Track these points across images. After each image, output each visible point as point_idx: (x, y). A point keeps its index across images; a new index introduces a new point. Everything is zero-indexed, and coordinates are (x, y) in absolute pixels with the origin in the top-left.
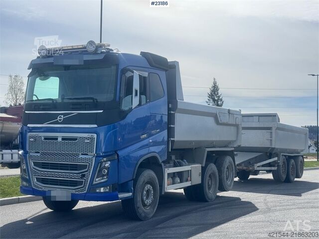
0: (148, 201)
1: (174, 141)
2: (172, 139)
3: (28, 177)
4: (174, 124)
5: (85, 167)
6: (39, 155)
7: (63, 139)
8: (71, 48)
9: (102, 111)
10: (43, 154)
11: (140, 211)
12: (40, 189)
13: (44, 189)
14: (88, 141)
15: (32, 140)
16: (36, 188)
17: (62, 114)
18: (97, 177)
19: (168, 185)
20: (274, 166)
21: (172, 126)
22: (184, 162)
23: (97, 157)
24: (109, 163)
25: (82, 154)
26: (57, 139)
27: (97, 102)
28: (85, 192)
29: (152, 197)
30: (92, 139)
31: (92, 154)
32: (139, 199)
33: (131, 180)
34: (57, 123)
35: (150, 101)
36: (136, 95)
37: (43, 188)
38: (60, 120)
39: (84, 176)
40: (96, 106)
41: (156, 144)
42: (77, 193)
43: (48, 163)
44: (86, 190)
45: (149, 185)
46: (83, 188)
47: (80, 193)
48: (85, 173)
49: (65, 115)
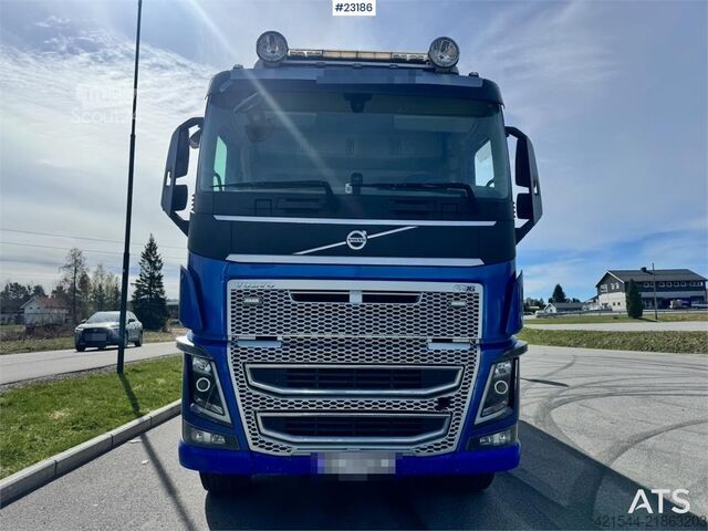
3: (227, 418)
7: (370, 298)
8: (353, 56)
9: (492, 223)
10: (291, 342)
12: (282, 453)
13: (295, 450)
14: (458, 304)
16: (263, 451)
17: (360, 227)
18: (487, 405)
23: (485, 346)
25: (434, 341)
26: (345, 298)
28: (452, 449)
30: (468, 297)
31: (472, 339)
34: (345, 251)
37: (295, 447)
38: (356, 244)
39: (444, 403)
42: (424, 454)
44: (455, 443)
46: (444, 439)
47: (435, 452)
48: (450, 395)
49: (370, 229)
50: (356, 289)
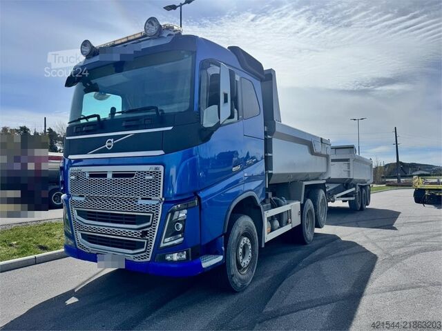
0: (245, 262)
1: (272, 174)
2: (270, 172)
3: (71, 232)
4: (271, 153)
5: (146, 219)
6: (82, 199)
7: (115, 175)
9: (170, 128)
10: (89, 198)
11: (235, 280)
12: (87, 251)
13: (91, 250)
14: (151, 177)
15: (73, 177)
16: (81, 248)
17: (111, 137)
18: (166, 237)
19: (268, 233)
20: (352, 196)
21: (269, 155)
22: (282, 199)
23: (165, 202)
24: (185, 211)
25: (142, 199)
26: (105, 176)
27: (163, 113)
28: (149, 259)
29: (250, 255)
30: (156, 173)
31: (157, 198)
32: (233, 262)
33: (221, 236)
34: (105, 151)
35: (243, 118)
36: (226, 101)
38: (109, 146)
39: (145, 234)
40: (161, 120)
41: (251, 179)
42: (136, 260)
43: (95, 212)
44: (150, 256)
45: (245, 238)
46: (145, 254)
47: (142, 260)
48: (147, 229)
49: (115, 138)
50: (110, 170)
